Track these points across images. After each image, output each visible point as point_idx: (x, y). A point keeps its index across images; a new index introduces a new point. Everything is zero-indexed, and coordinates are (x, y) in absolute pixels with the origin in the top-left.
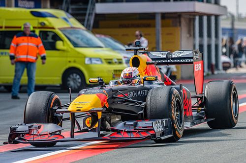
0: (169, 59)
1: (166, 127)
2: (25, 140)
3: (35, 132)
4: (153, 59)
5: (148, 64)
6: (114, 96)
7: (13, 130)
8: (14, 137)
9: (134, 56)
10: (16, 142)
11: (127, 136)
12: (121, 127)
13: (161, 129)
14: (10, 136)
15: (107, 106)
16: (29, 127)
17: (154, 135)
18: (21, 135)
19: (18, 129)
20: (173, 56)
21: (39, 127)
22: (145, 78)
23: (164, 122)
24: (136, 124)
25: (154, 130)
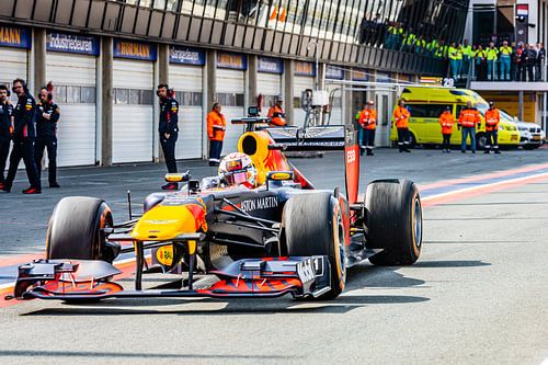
0: (301, 140)
1: (319, 272)
2: (47, 292)
3: (66, 277)
4: (277, 141)
5: (270, 148)
6: (217, 209)
7: (24, 272)
8: (26, 285)
9: (247, 134)
10: (29, 297)
11: (247, 288)
12: (235, 270)
13: (312, 276)
14: (19, 283)
15: (205, 227)
16: (55, 267)
17: (299, 289)
18: (39, 283)
19: (34, 272)
20: (308, 136)
21: (75, 268)
22: (270, 175)
23: (316, 262)
24: (264, 266)
25: (298, 278)
